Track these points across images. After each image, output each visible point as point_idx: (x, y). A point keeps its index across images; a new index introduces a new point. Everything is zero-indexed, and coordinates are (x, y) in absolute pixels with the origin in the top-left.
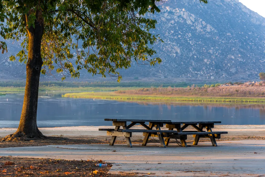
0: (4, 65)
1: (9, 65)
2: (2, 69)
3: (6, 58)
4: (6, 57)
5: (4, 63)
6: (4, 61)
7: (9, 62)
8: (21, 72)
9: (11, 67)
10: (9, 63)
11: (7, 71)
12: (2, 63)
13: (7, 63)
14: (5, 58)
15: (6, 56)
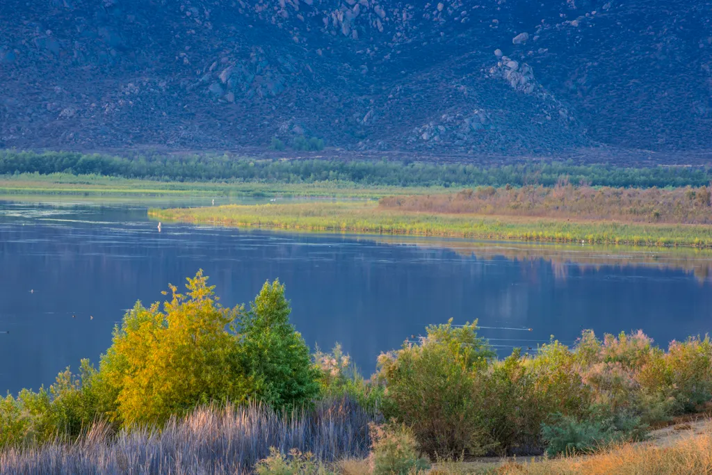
0: (204, 96)
1: (225, 93)
2: (193, 111)
3: (214, 64)
4: (214, 61)
5: (205, 85)
6: (205, 78)
7: (224, 80)
8: (266, 123)
9: (230, 103)
10: (224, 86)
11: (215, 116)
12: (198, 87)
13: (218, 85)
14: (211, 69)
15: (215, 57)
